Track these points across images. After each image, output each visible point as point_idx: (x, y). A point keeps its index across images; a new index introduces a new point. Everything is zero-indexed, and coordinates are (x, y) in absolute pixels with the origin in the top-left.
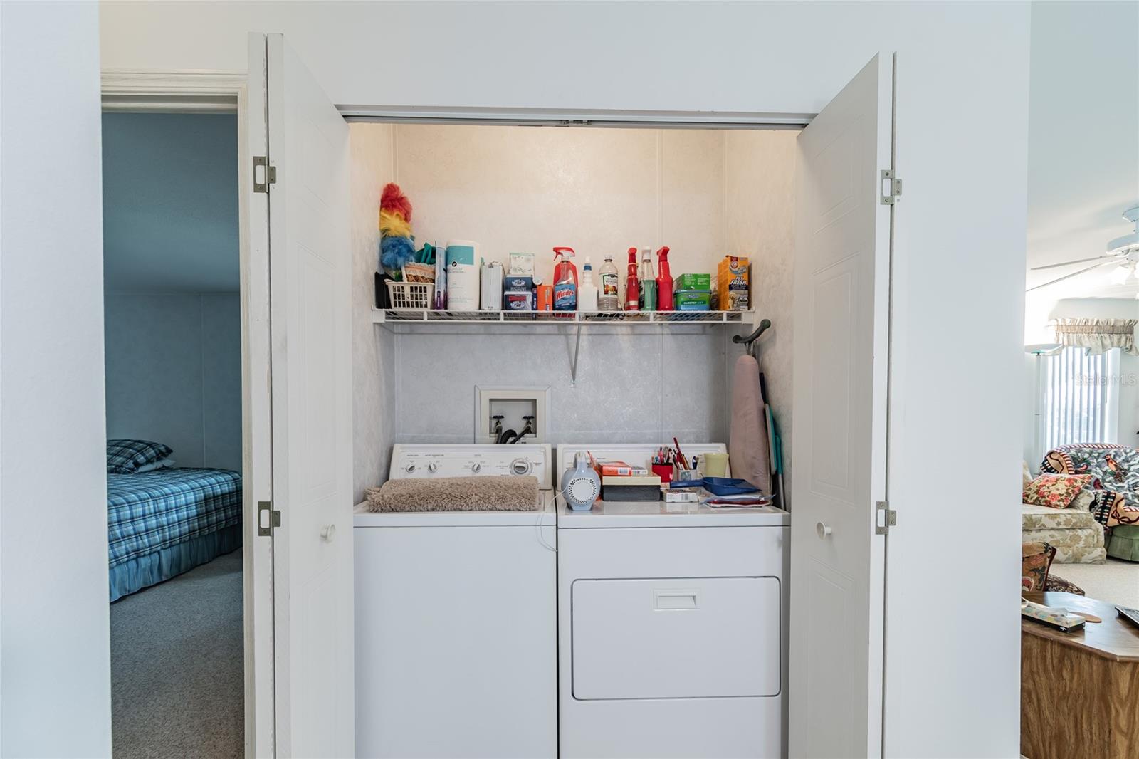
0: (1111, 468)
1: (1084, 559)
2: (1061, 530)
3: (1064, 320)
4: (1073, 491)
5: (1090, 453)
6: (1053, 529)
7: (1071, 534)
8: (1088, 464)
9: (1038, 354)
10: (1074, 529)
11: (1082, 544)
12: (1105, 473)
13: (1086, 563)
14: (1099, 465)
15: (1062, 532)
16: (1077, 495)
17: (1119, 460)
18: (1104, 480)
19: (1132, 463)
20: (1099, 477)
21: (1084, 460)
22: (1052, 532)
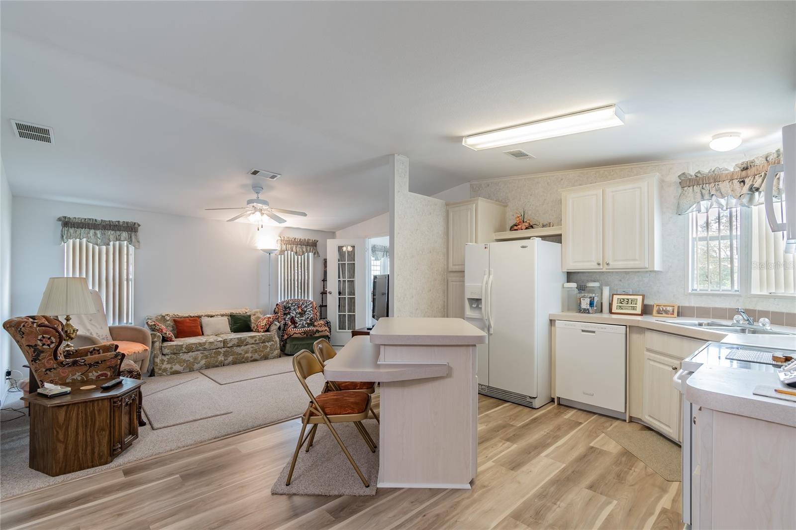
0: (300, 310)
1: (270, 357)
2: (257, 344)
3: (284, 237)
4: (268, 323)
5: (292, 304)
6: (253, 344)
7: (262, 345)
8: (290, 309)
9: (270, 254)
10: (264, 342)
11: (268, 349)
12: (296, 313)
13: (271, 359)
14: (294, 310)
15: (257, 345)
16: (270, 325)
17: (303, 307)
18: (295, 317)
19: (308, 307)
20: (294, 315)
21: (289, 307)
22: (253, 345)
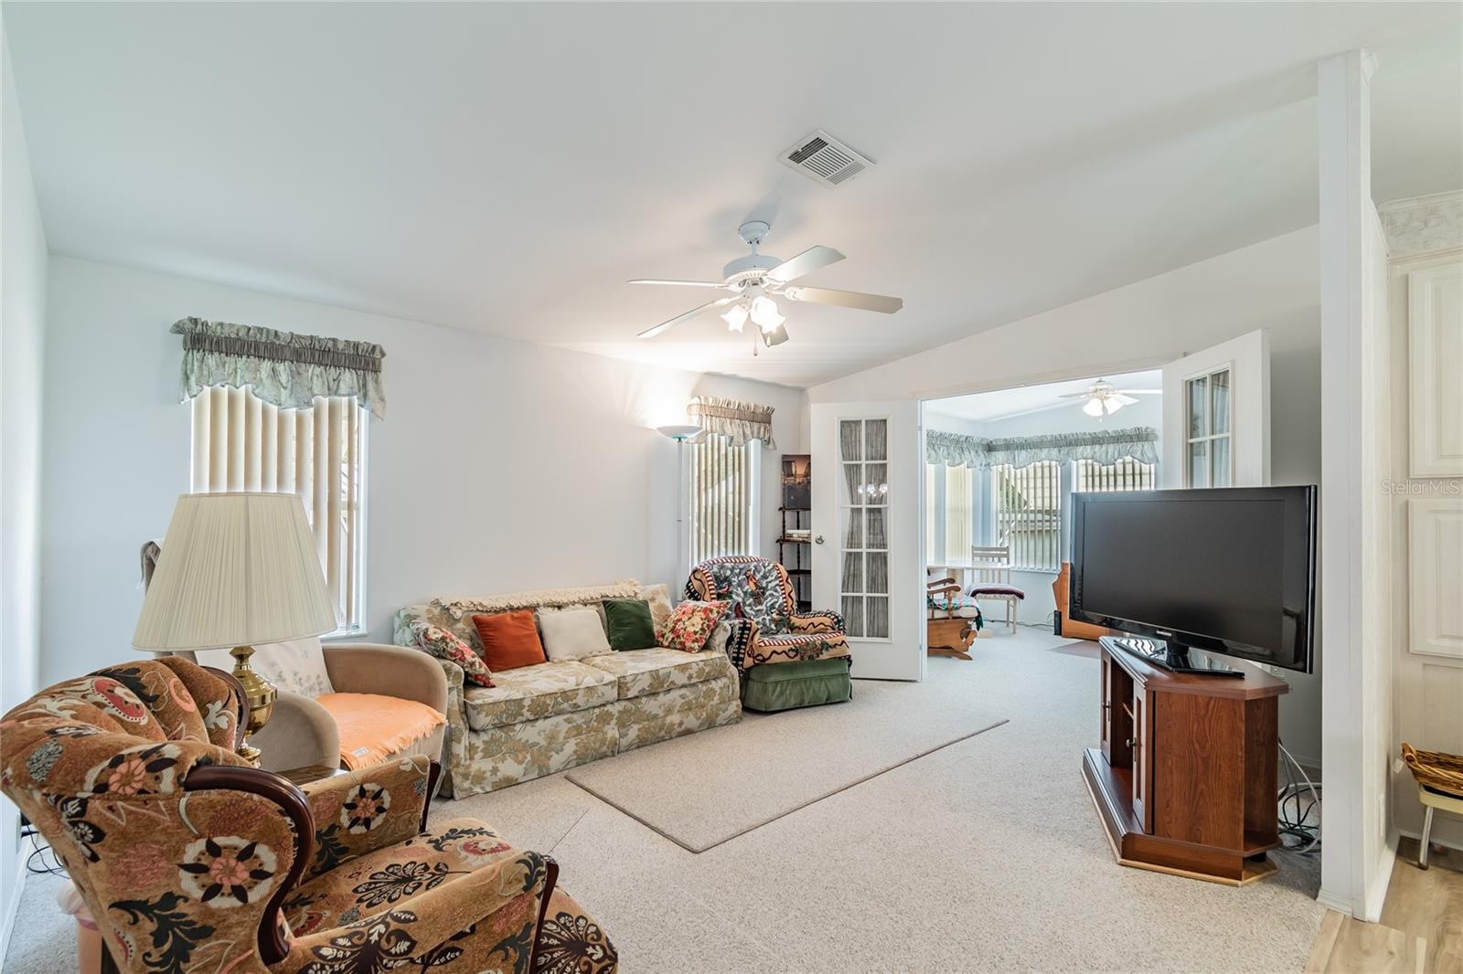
0: (750, 587)
1: (719, 720)
2: (694, 685)
3: (706, 399)
4: (708, 626)
5: (732, 570)
6: (684, 686)
7: (704, 688)
8: (730, 584)
9: (680, 439)
10: (708, 680)
11: (716, 698)
12: (745, 593)
13: (722, 725)
14: (740, 585)
15: (694, 689)
16: (712, 631)
17: (758, 576)
18: (744, 603)
19: (770, 579)
20: (740, 600)
21: (726, 579)
22: (684, 691)
